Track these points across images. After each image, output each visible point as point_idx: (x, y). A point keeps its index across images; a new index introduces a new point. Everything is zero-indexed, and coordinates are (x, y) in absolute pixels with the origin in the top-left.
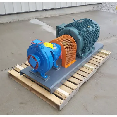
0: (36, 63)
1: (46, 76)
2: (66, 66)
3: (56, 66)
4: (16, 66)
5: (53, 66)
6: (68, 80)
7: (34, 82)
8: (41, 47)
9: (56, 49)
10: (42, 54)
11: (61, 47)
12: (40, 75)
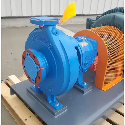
0: (37, 70)
1: (58, 105)
2: (105, 88)
3: (82, 85)
4: (10, 77)
5: (77, 83)
6: (108, 120)
7: (34, 113)
8: (52, 30)
9: (86, 47)
10: (53, 48)
11: (97, 44)
12: (47, 100)
